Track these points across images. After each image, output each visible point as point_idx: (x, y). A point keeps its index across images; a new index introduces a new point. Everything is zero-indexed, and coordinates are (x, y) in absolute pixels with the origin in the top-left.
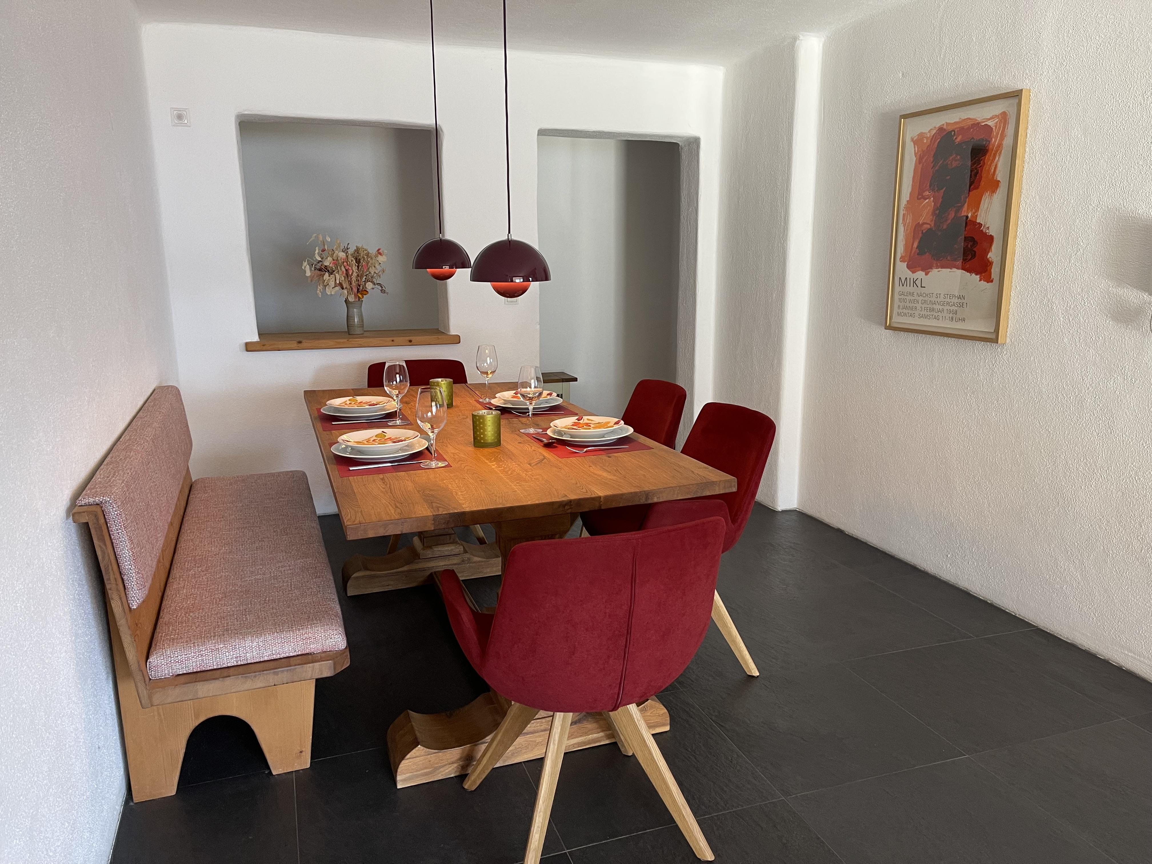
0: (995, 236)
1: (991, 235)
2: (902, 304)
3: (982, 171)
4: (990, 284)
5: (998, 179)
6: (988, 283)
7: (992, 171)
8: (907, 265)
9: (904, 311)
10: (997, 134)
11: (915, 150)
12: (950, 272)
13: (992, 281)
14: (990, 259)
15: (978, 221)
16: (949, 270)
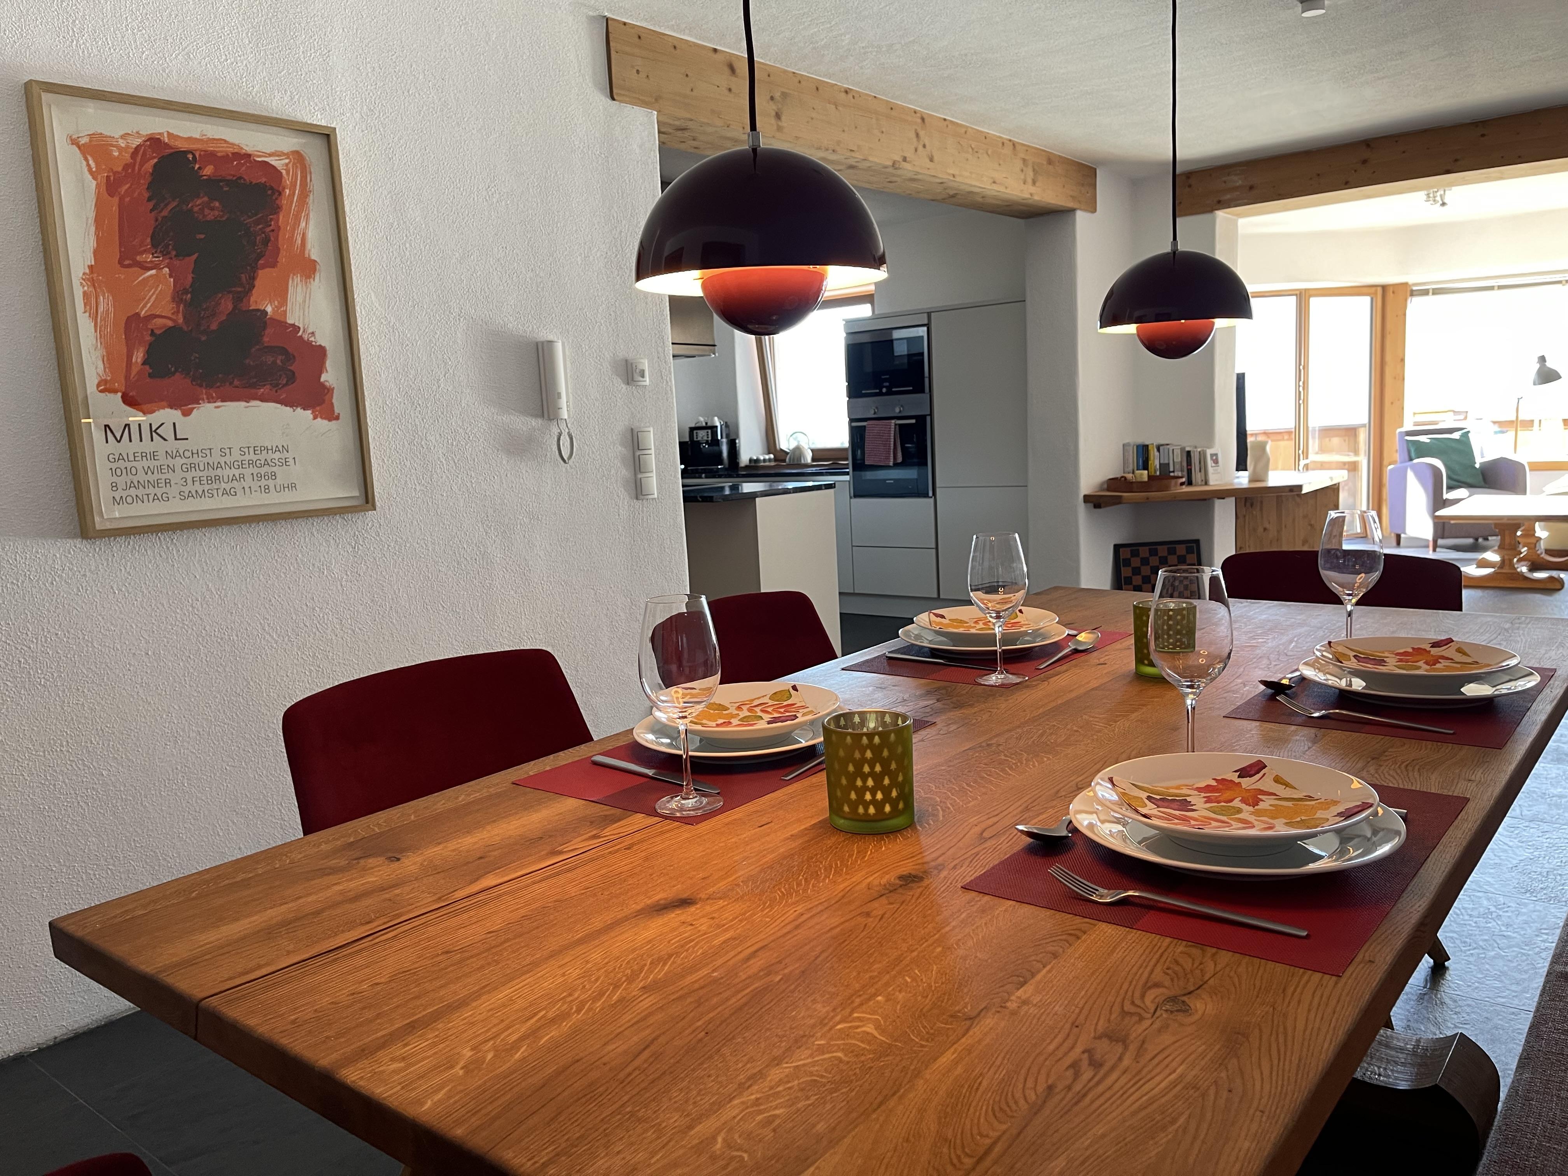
0: (328, 348)
1: (320, 346)
2: (121, 481)
3: (277, 239)
4: (334, 422)
5: (313, 257)
6: (330, 420)
7: (299, 241)
8: (122, 397)
9: (133, 492)
10: (294, 185)
11: (88, 165)
12: (246, 407)
13: (337, 418)
14: (327, 384)
15: (290, 321)
16: (243, 404)
